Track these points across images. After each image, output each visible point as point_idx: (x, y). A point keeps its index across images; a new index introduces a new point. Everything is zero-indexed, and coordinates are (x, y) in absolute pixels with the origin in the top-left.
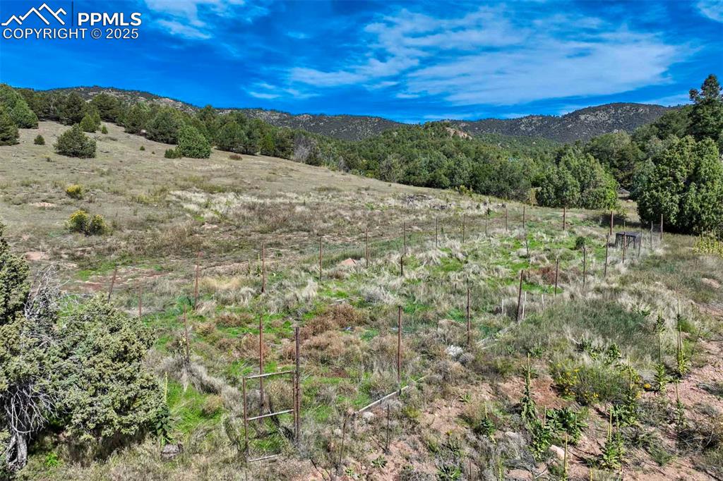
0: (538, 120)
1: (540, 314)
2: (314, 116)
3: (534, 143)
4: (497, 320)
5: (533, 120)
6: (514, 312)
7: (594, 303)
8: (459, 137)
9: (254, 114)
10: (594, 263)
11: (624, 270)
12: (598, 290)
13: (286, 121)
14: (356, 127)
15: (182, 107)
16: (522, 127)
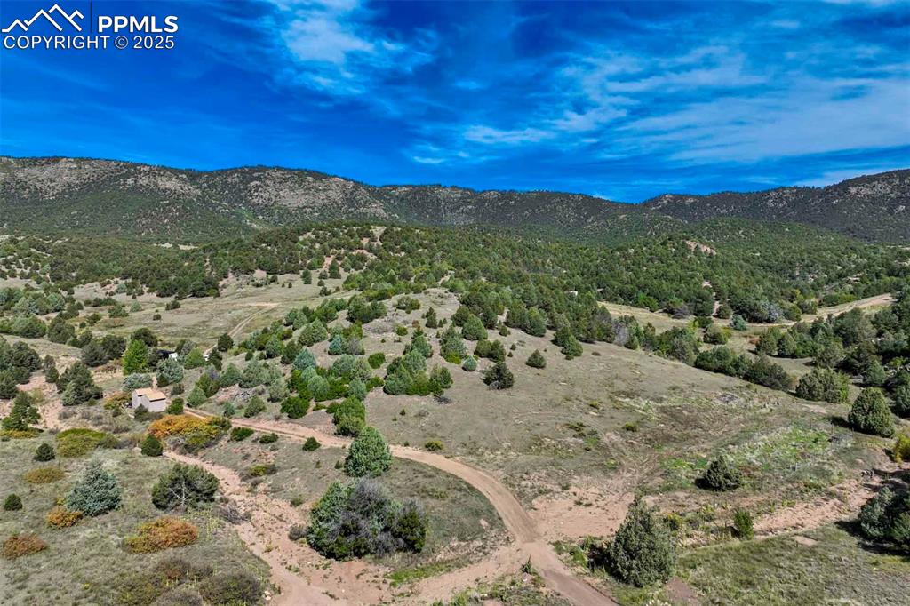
0: (792, 194)
1: (801, 470)
2: (503, 193)
3: (787, 230)
4: (789, 471)
5: (784, 194)
6: (794, 469)
7: (816, 467)
8: (701, 252)
9: (433, 192)
10: (821, 451)
11: (830, 455)
12: (819, 463)
13: (469, 200)
14: (555, 207)
15: (353, 187)
16: (770, 203)
